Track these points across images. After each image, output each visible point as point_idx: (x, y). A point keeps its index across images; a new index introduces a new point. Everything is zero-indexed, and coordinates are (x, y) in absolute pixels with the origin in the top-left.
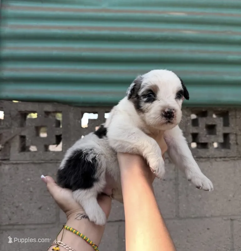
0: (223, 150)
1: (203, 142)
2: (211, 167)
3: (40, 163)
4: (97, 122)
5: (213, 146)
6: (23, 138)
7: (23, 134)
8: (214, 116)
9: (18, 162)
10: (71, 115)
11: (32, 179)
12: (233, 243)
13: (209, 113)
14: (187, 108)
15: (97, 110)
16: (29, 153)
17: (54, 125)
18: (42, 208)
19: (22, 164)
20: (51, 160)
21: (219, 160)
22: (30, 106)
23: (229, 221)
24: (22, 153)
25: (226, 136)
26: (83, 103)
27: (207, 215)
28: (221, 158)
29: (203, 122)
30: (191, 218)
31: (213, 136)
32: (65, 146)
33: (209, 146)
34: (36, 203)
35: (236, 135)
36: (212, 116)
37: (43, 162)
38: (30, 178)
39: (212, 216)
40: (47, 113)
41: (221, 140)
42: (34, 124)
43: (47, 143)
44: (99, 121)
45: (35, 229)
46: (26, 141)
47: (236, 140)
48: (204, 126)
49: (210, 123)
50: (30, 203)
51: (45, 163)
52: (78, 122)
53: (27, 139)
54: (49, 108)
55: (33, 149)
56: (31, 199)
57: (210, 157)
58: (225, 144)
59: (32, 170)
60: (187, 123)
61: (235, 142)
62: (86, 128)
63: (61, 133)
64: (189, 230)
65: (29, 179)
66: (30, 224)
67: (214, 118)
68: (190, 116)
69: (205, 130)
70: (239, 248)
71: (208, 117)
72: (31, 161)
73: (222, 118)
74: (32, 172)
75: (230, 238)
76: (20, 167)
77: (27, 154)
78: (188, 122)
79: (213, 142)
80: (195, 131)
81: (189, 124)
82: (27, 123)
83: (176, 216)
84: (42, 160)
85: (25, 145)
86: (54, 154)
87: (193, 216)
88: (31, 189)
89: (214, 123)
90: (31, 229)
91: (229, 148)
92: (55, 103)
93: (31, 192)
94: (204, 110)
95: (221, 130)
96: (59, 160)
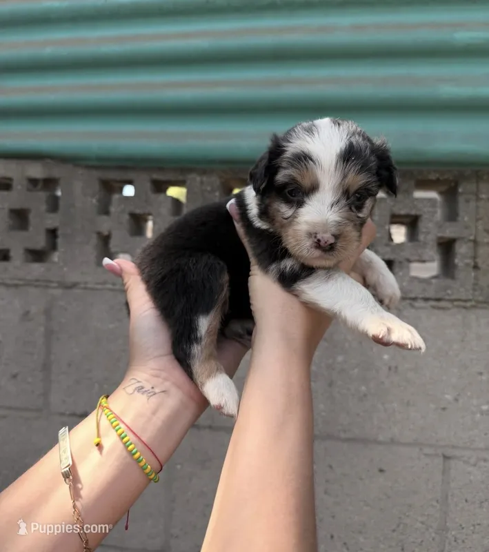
4: (132, 203)
5: (408, 269)
10: (78, 187)
12: (446, 513)
13: (404, 185)
15: (130, 176)
17: (44, 207)
18: (18, 377)
20: (37, 281)
23: (440, 461)
27: (381, 438)
29: (385, 208)
30: (339, 439)
32: (64, 253)
33: (396, 268)
34: (7, 364)
35: (476, 243)
36: (410, 193)
39: (393, 441)
40: (34, 182)
41: (432, 255)
42: (7, 206)
48: (387, 219)
49: (404, 211)
51: (25, 285)
52: (91, 201)
54: (35, 170)
61: (470, 261)
63: (57, 224)
64: (331, 467)
69: (387, 227)
70: (462, 528)
71: (400, 197)
75: (437, 501)
79: (409, 261)
86: (42, 270)
87: (343, 435)
89: (413, 212)
91: (453, 277)
92: (49, 161)
95: (432, 228)
96: (51, 282)
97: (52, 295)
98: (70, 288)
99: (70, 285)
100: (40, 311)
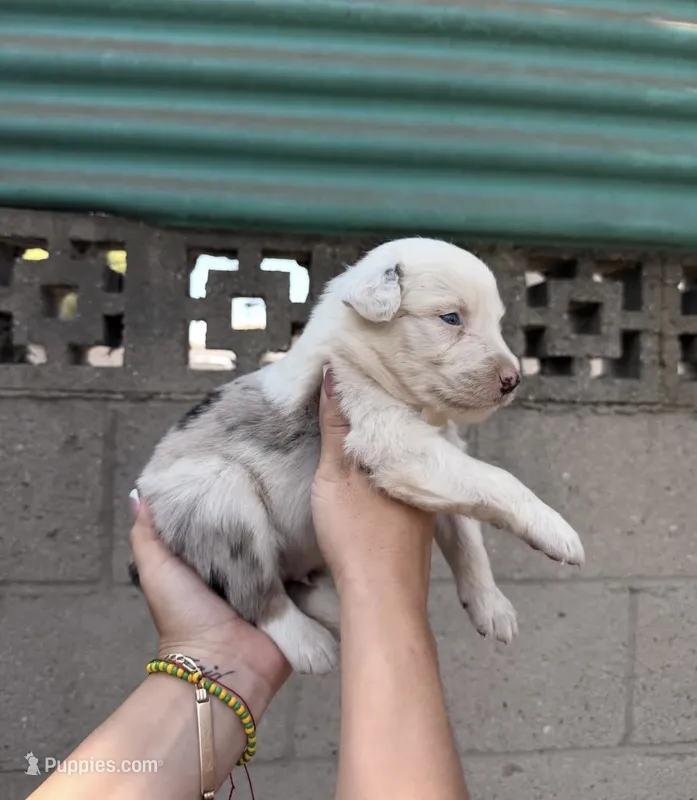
0: (618, 382)
1: (558, 354)
2: (577, 430)
3: (54, 400)
4: (236, 280)
5: (589, 367)
6: (3, 319)
7: (5, 308)
8: (597, 278)
10: (154, 256)
11: (30, 446)
12: (633, 657)
13: (583, 266)
14: (516, 248)
15: (233, 243)
17: (100, 284)
18: (59, 536)
19: (1, 398)
20: (90, 391)
21: (602, 409)
22: (26, 224)
23: (626, 596)
24: (1, 367)
25: (630, 339)
26: (193, 217)
27: (561, 575)
28: (609, 404)
29: (562, 293)
30: (513, 580)
31: (589, 339)
32: (134, 350)
33: (576, 367)
34: (40, 518)
35: (661, 335)
36: (589, 276)
37: (64, 394)
38: (24, 443)
39: (575, 578)
40: (81, 246)
41: (615, 350)
42: (37, 280)
43: (77, 339)
44: (242, 277)
45: (35, 597)
46: (14, 330)
47: (660, 353)
48: (565, 307)
49: (584, 298)
50: (23, 518)
51: (70, 398)
52: (175, 277)
53: (16, 322)
54: (85, 229)
55: (37, 355)
56: (26, 507)
57: (578, 400)
58: (625, 364)
59: (31, 420)
60: (514, 295)
61: (655, 357)
62: (201, 298)
63: (121, 309)
65: (20, 447)
66: (21, 582)
67: (597, 284)
68: (522, 274)
69: (565, 317)
70: (651, 672)
71: (579, 280)
72: (27, 392)
73: (619, 285)
74: (29, 426)
75: (624, 645)
77: (15, 370)
78: (516, 292)
79: (590, 357)
80: (535, 319)
81: (518, 298)
82: (18, 275)
84: (62, 390)
85: (8, 341)
86: (98, 375)
87: (517, 576)
88: (28, 479)
89: (594, 299)
90: (23, 597)
91: (637, 376)
93: (26, 485)
94: (565, 257)
95: (614, 318)
96: (113, 392)
97: (115, 411)
98: (144, 400)
99: (143, 396)
100: (95, 436)
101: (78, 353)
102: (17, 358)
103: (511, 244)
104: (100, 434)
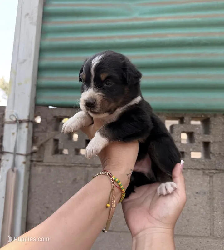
3: (70, 166)
6: (56, 141)
7: (56, 138)
9: (51, 164)
11: (62, 181)
16: (61, 156)
19: (54, 166)
20: (81, 164)
22: (63, 112)
24: (55, 156)
37: (73, 165)
43: (77, 147)
46: (59, 144)
50: (60, 205)
51: (75, 166)
53: (60, 142)
55: (66, 152)
56: (61, 201)
65: (59, 182)
72: (62, 164)
74: (62, 175)
76: (52, 169)
77: (59, 157)
83: (211, 234)
84: (73, 163)
85: (57, 148)
86: (83, 158)
88: (61, 192)
93: (61, 194)
96: (87, 164)
97: (88, 171)
98: (97, 167)
99: (97, 165)
100: (82, 179)
101: (77, 152)
102: (60, 152)
103: (222, 113)
104: (84, 178)
